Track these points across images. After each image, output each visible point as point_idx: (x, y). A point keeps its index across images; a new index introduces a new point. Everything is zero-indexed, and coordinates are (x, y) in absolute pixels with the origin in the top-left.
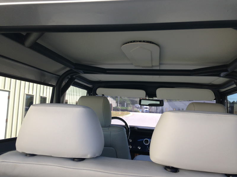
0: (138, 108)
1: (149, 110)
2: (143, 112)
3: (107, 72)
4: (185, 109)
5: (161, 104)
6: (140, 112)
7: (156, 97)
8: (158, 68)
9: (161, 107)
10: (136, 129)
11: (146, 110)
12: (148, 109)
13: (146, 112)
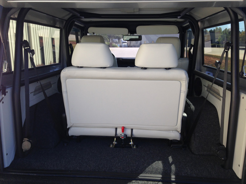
0: (116, 43)
1: (128, 44)
2: (121, 46)
3: (102, 16)
4: (155, 42)
5: (140, 39)
6: (118, 47)
7: (136, 33)
8: (138, 13)
9: (139, 42)
10: (121, 59)
11: (124, 45)
12: (126, 44)
13: (124, 47)
